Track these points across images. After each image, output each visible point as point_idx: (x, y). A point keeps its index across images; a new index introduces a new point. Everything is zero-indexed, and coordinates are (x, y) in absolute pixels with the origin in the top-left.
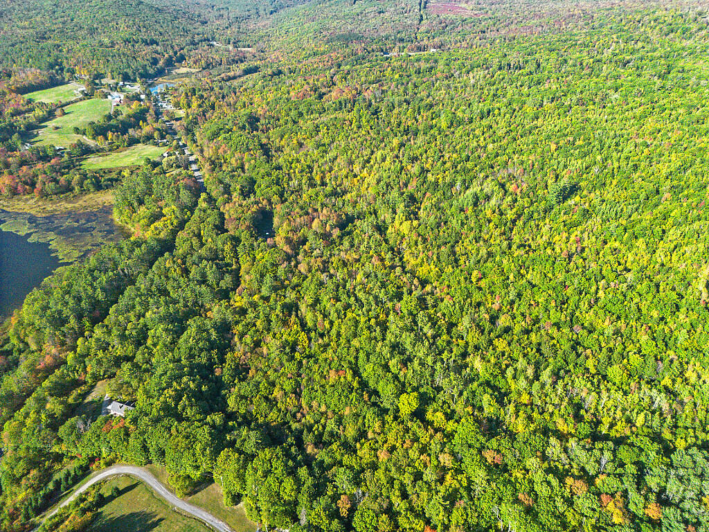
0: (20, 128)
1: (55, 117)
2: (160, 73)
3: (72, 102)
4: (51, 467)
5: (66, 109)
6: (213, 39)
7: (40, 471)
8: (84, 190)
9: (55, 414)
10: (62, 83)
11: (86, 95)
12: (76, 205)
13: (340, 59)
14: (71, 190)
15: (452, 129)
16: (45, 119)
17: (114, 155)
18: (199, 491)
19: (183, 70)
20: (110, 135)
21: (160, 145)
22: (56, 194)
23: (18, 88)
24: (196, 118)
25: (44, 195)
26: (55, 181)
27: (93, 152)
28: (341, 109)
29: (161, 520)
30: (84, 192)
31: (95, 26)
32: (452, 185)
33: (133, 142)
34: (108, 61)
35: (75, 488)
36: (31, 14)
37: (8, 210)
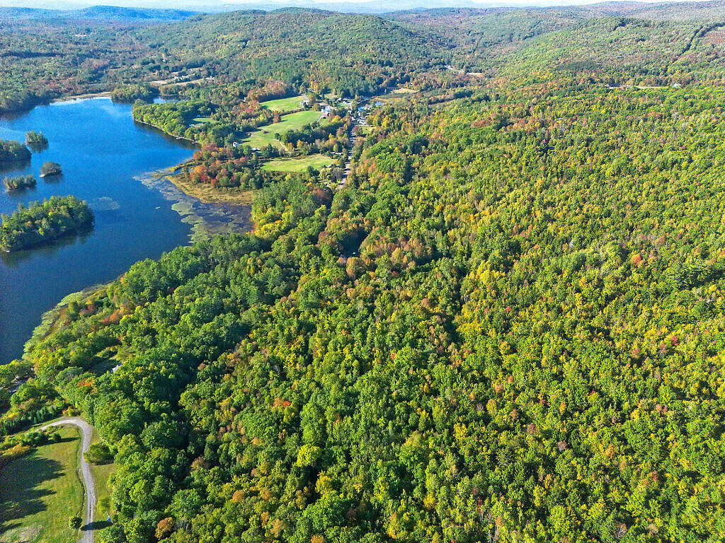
0: (239, 129)
1: (272, 122)
2: (379, 92)
3: (292, 112)
4: (44, 402)
5: (283, 118)
6: (449, 63)
7: (35, 401)
8: (248, 187)
9: (69, 360)
10: (296, 95)
11: (306, 106)
12: (234, 198)
13: (555, 88)
14: (238, 184)
15: (616, 178)
16: (263, 124)
17: (293, 161)
18: (105, 464)
19: (402, 91)
20: (299, 143)
21: (334, 156)
22: (226, 187)
23: (260, 96)
24: (377, 136)
25: (217, 186)
26: (230, 175)
27: (278, 156)
28: (513, 141)
29: (63, 474)
30: (247, 188)
31: (348, 47)
32: (567, 240)
33: (314, 151)
34: (339, 78)
35: (44, 424)
36: (305, 36)
37: (187, 192)
